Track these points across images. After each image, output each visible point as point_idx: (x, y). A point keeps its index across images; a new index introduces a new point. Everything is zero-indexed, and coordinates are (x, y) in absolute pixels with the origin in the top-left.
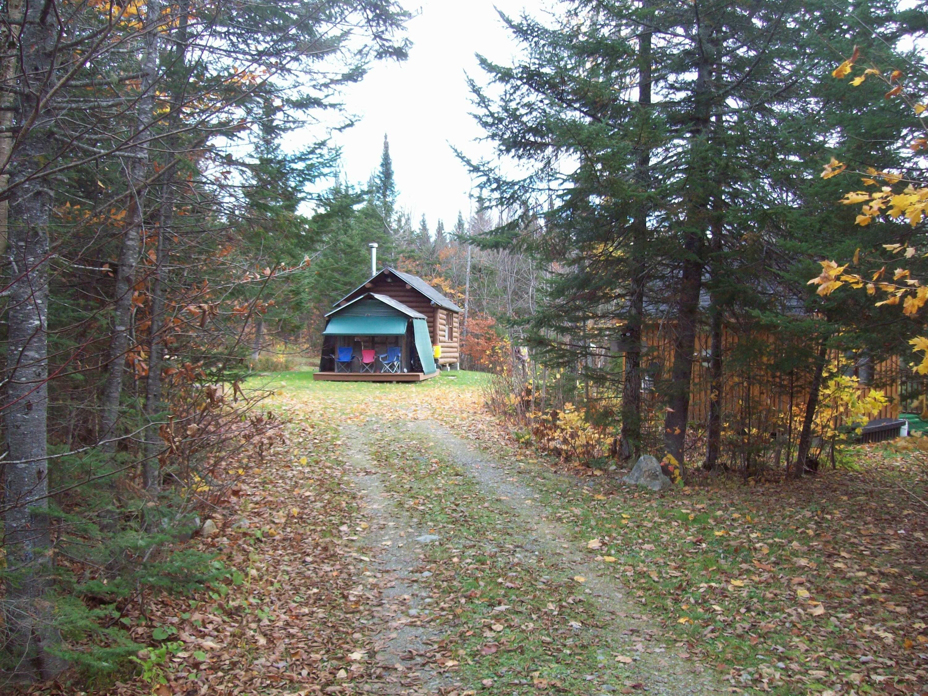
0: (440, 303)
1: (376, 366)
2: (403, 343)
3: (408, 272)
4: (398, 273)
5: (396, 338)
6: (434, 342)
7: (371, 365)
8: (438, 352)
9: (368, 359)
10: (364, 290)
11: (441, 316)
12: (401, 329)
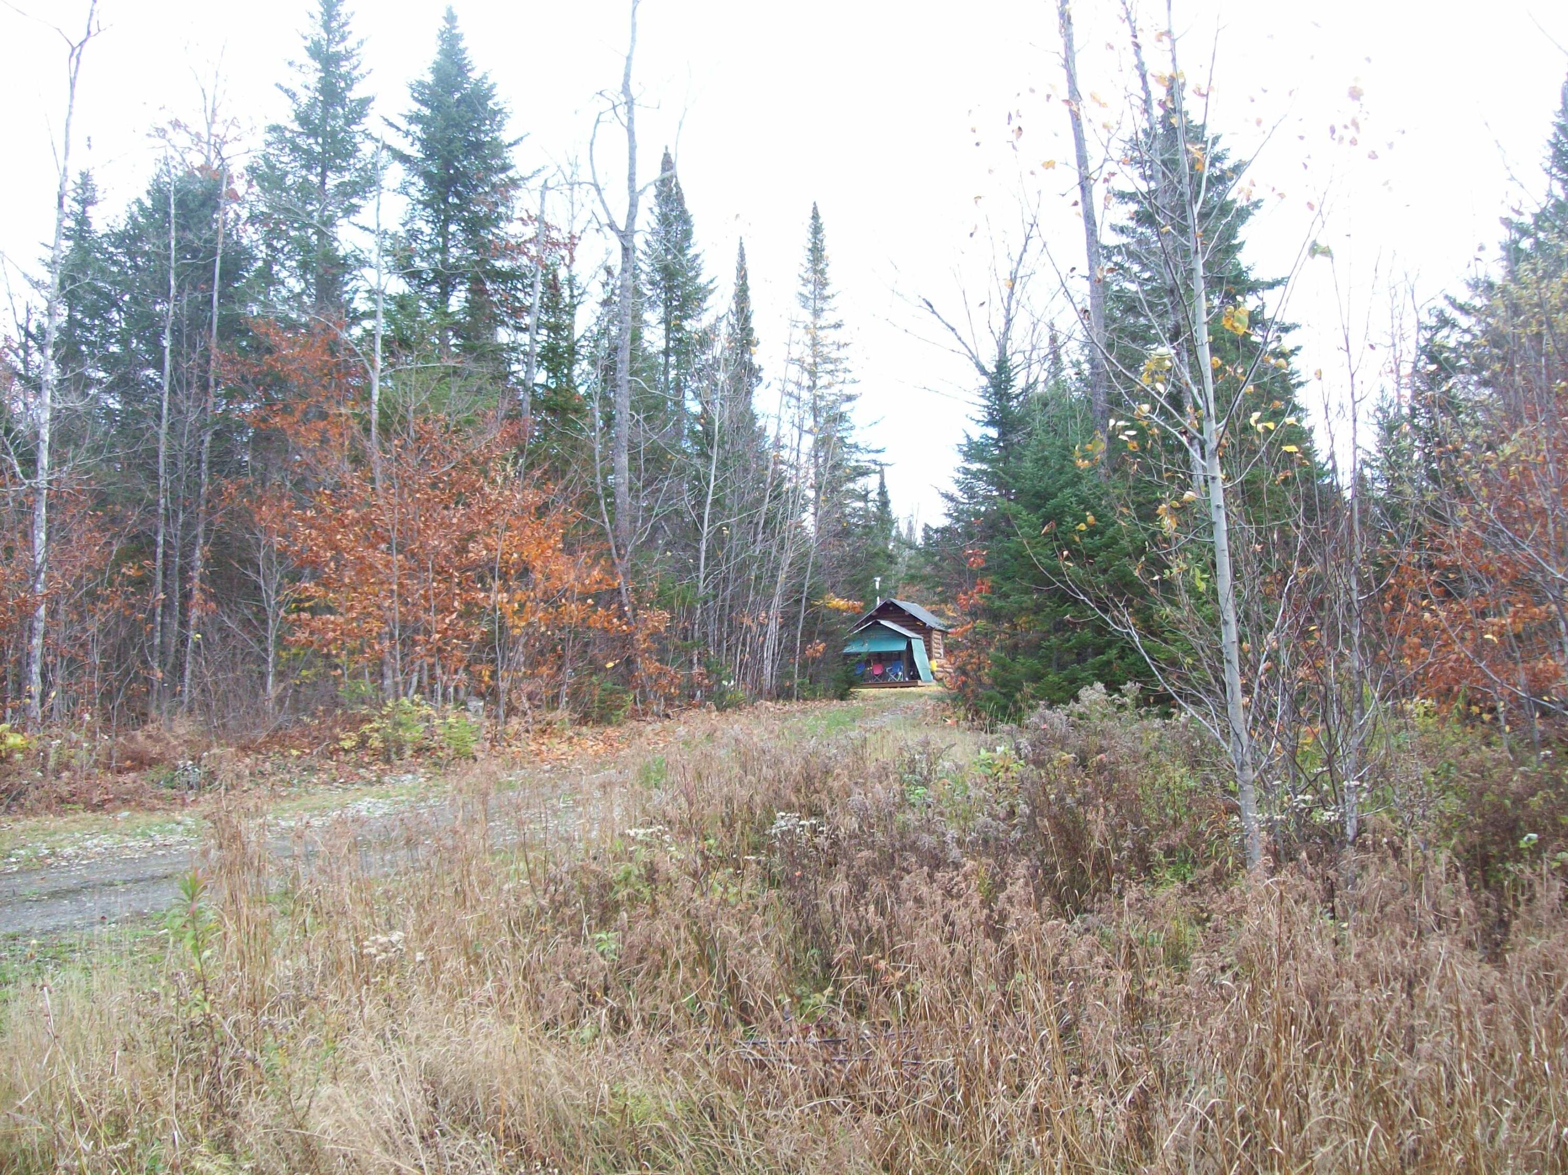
0: (933, 625)
1: (883, 676)
2: (904, 657)
3: (908, 598)
4: (897, 602)
5: (900, 653)
6: (930, 658)
7: (880, 676)
8: (934, 664)
9: (878, 672)
10: (871, 617)
11: (936, 636)
12: (902, 647)
